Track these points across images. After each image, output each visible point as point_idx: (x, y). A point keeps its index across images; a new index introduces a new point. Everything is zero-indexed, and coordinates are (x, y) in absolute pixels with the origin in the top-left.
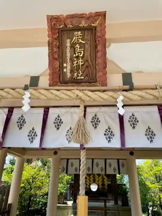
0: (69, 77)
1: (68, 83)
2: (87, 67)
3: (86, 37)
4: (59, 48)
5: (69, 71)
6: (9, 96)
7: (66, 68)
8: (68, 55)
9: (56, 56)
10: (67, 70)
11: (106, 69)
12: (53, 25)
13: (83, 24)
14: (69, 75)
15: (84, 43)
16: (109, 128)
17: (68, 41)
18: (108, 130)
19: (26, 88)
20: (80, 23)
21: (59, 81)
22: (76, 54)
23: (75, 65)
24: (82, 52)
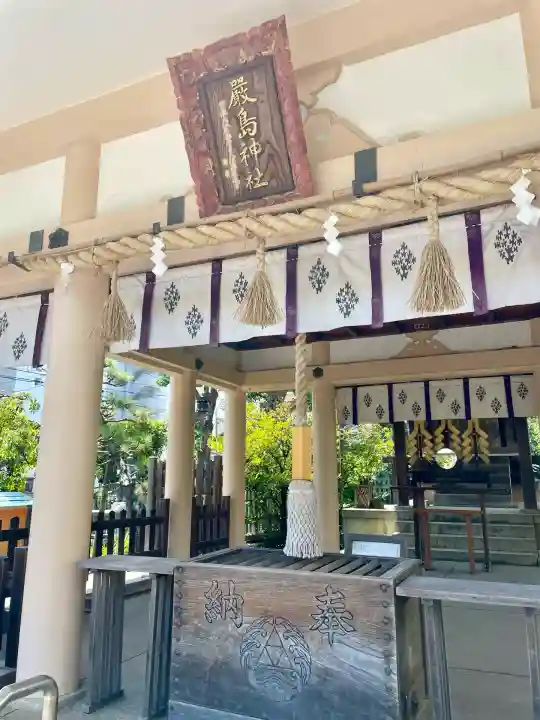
0: (237, 187)
1: (237, 202)
2: (270, 156)
3: (256, 86)
4: (205, 127)
5: (235, 174)
6: (130, 252)
7: (228, 168)
8: (228, 137)
9: (204, 147)
10: (232, 174)
11: (308, 155)
12: (183, 79)
13: (245, 56)
14: (237, 183)
15: (255, 103)
16: (348, 286)
17: (222, 104)
18: (345, 290)
19: (156, 230)
20: (237, 57)
21: (220, 201)
22: (241, 132)
23: (245, 157)
24: (255, 124)
